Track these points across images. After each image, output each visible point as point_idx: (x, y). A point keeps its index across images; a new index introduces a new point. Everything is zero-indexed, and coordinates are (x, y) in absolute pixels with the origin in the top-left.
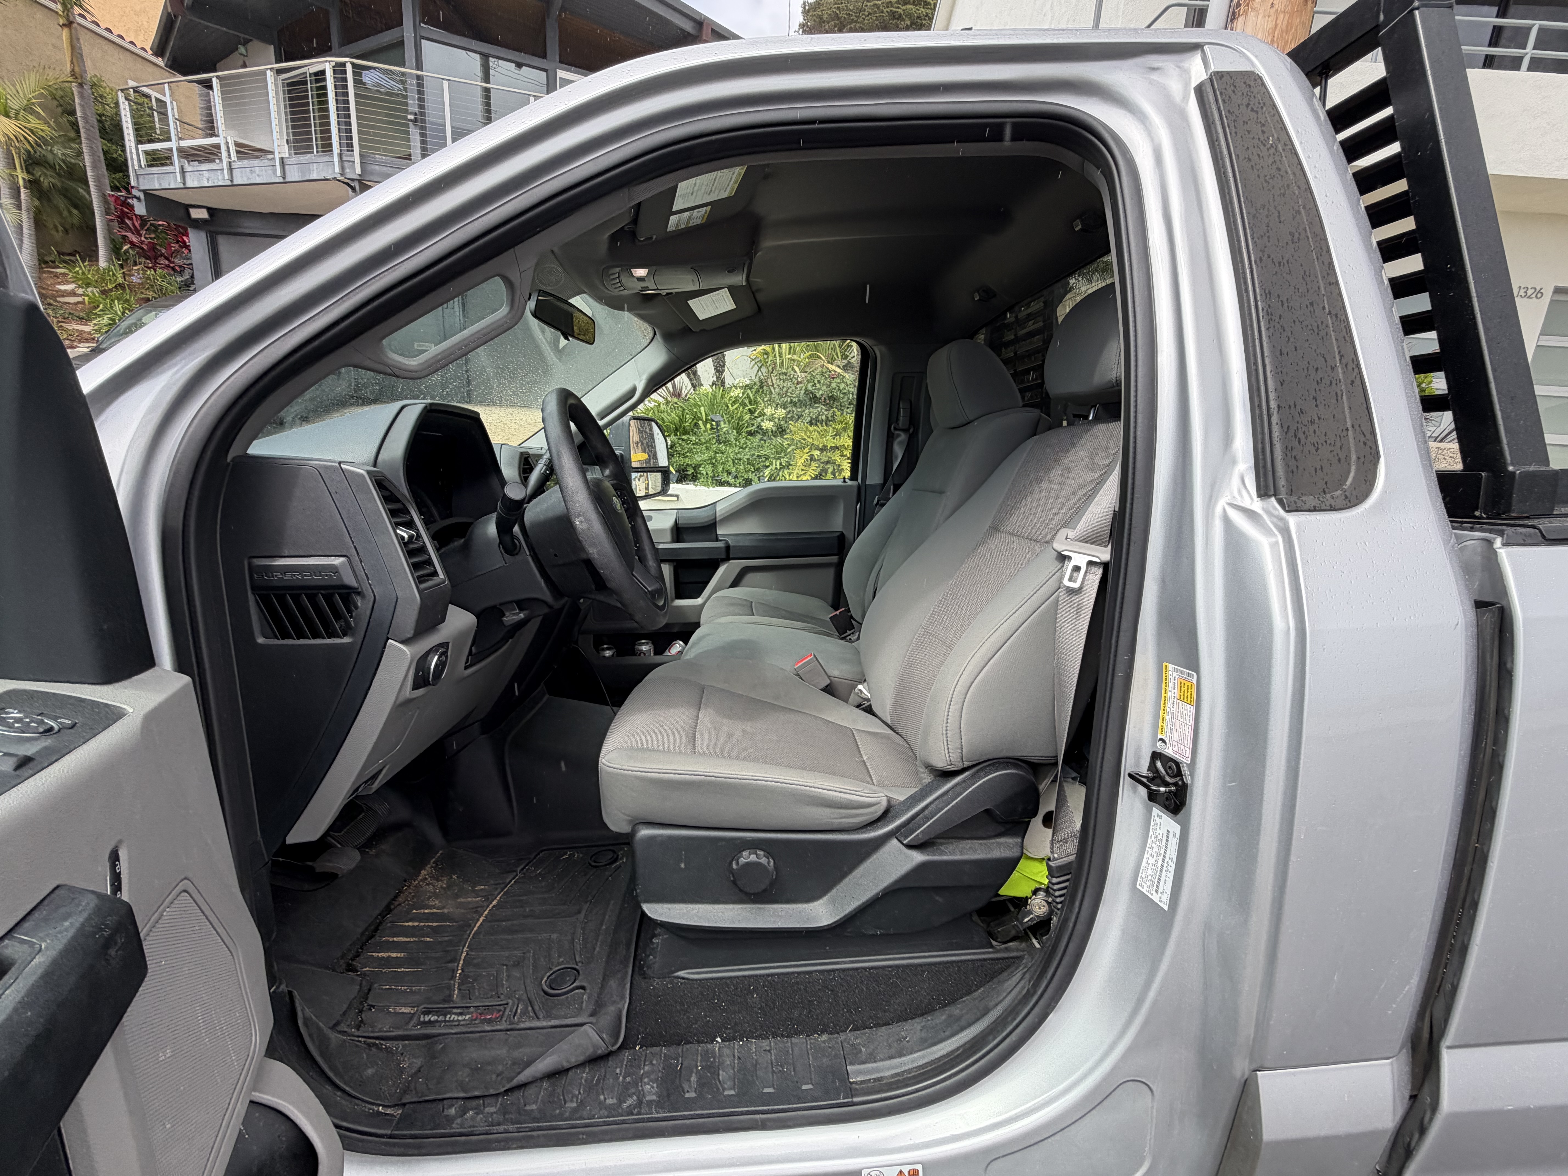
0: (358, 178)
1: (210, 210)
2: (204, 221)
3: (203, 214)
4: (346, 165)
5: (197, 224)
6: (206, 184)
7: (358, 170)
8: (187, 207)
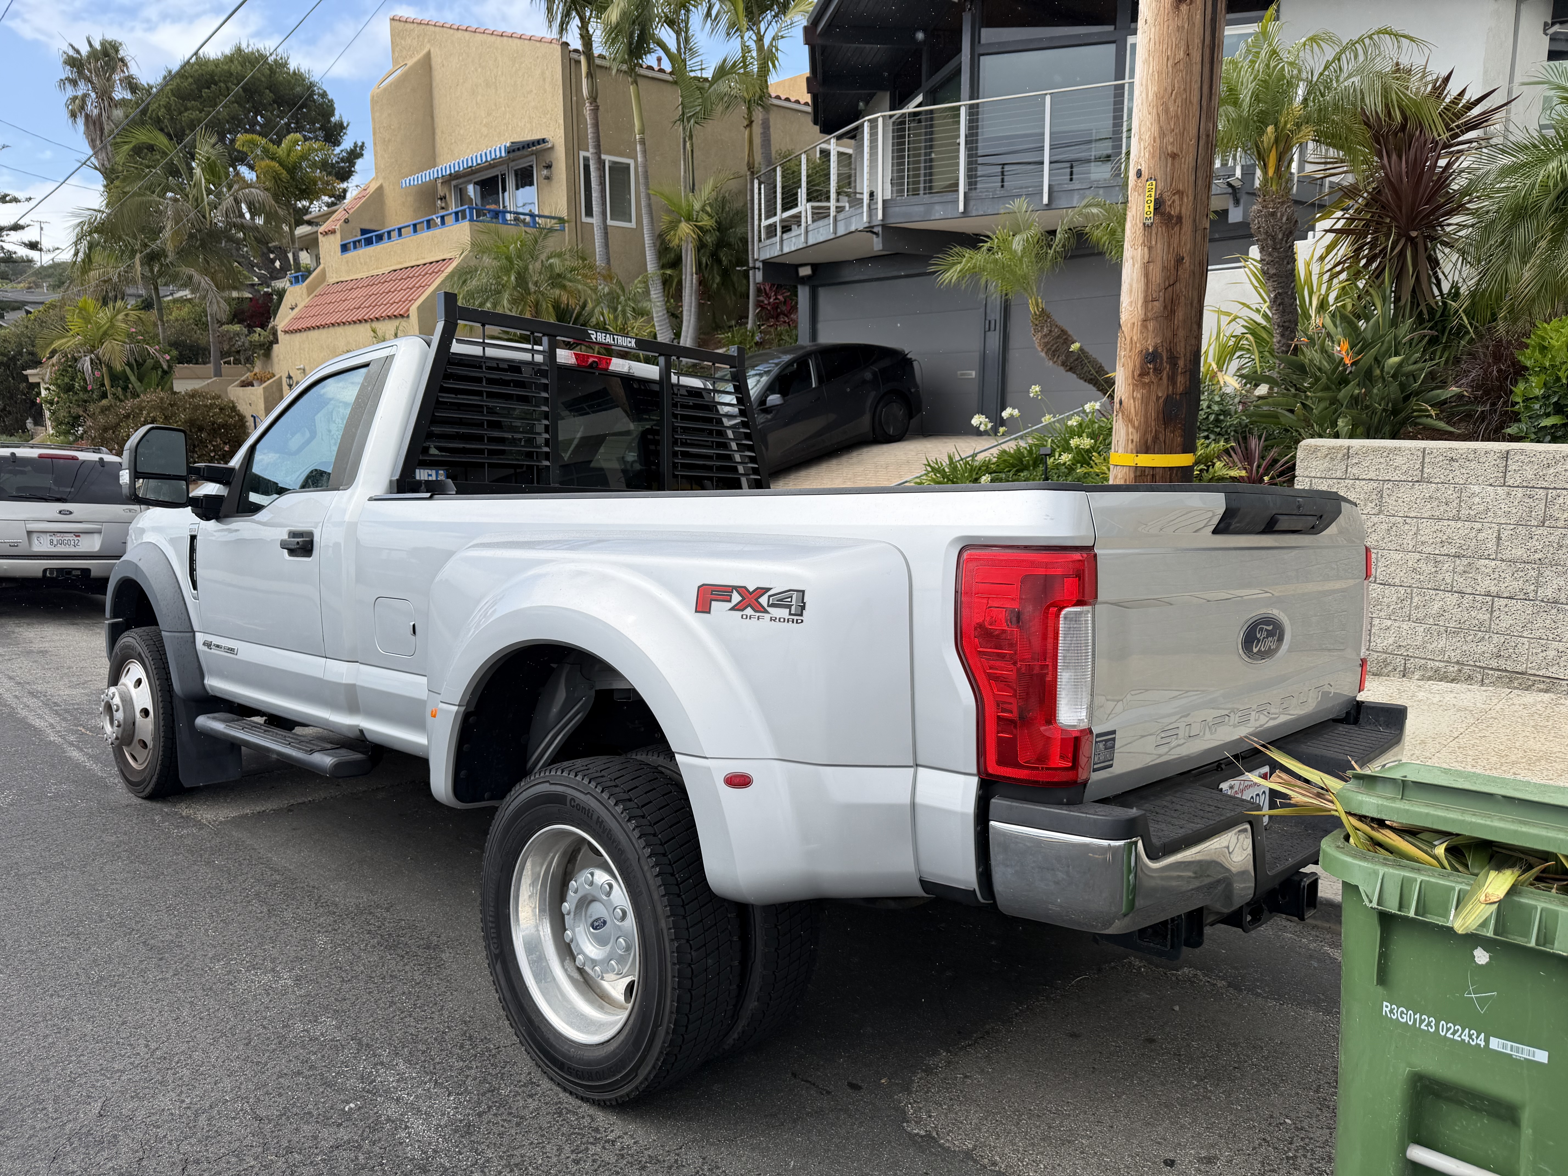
0: (881, 223)
1: (815, 267)
2: (808, 278)
4: (874, 212)
5: (803, 280)
6: (793, 249)
7: (880, 216)
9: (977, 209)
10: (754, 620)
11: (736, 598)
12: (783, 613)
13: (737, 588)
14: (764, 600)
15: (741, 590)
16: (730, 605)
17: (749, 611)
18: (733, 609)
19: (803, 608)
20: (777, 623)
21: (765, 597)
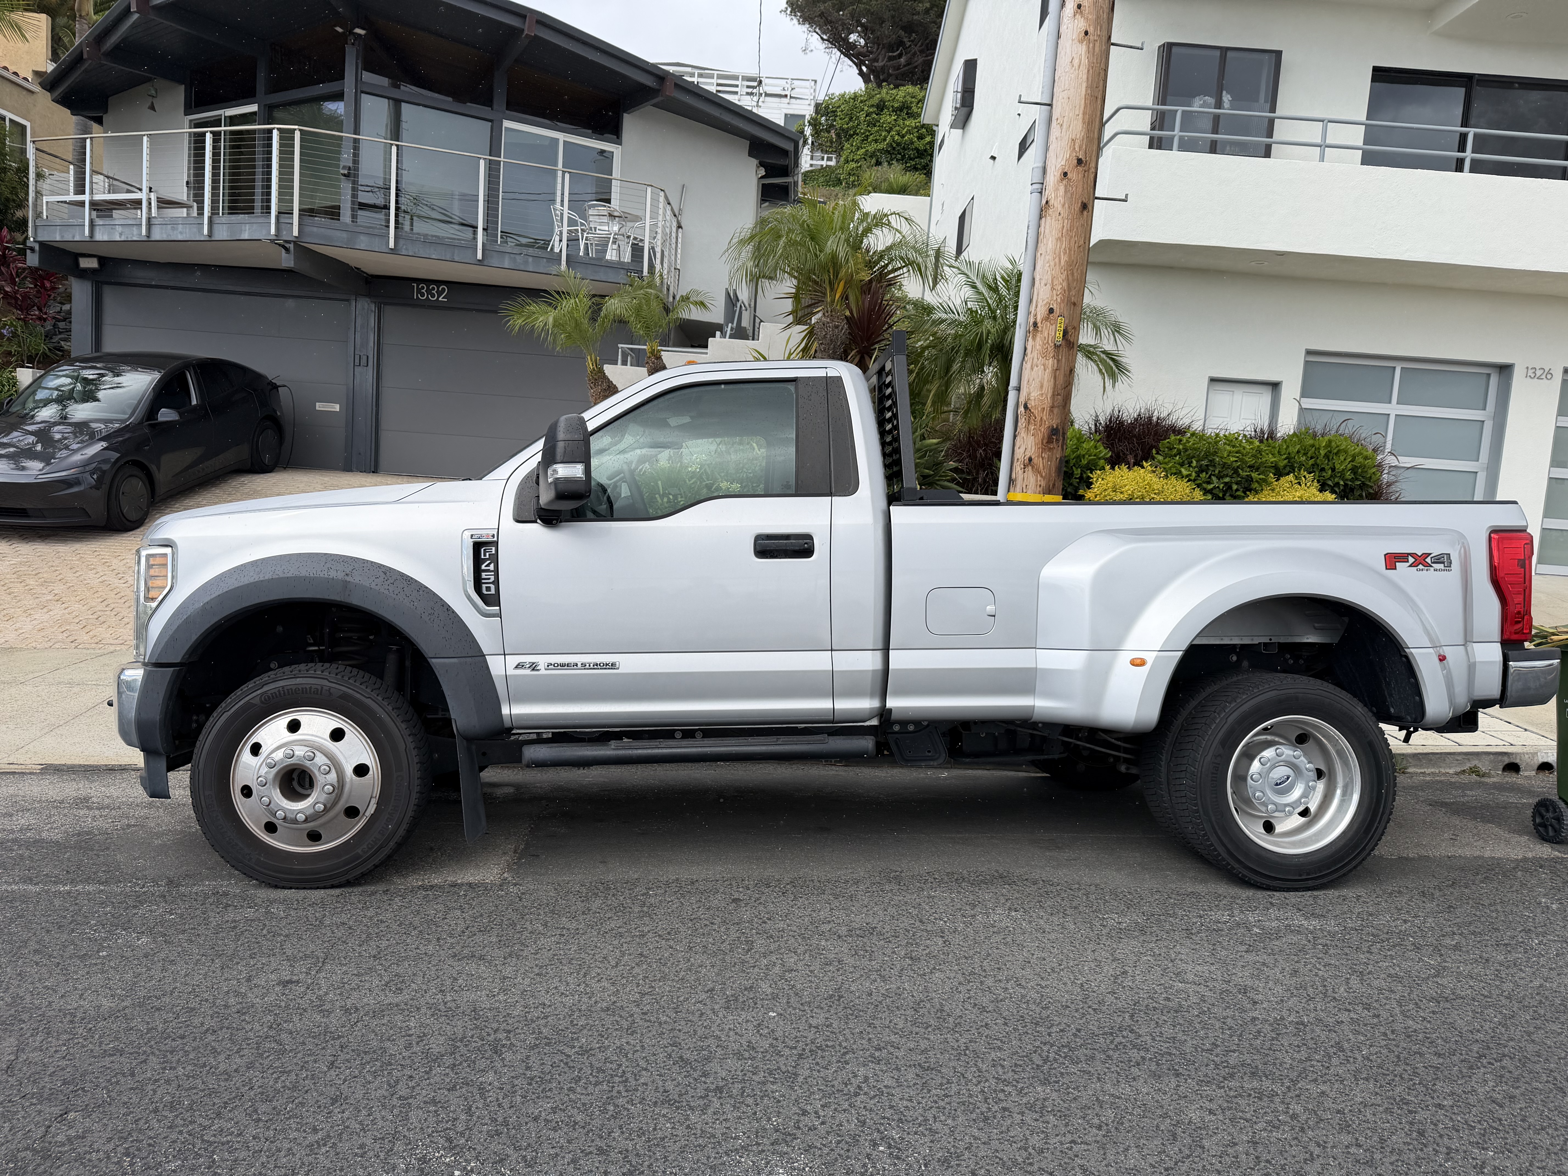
0: (294, 239)
1: (102, 260)
2: (93, 271)
3: (93, 264)
4: (283, 226)
5: (83, 274)
6: (118, 239)
7: (296, 233)
8: (76, 256)
9: (406, 249)
10: (1425, 572)
11: (1411, 560)
12: (1441, 566)
13: (1412, 555)
14: (1428, 560)
15: (1413, 555)
16: (1408, 564)
17: (1421, 567)
18: (1410, 566)
19: (1451, 563)
20: (1438, 572)
21: (1429, 558)
